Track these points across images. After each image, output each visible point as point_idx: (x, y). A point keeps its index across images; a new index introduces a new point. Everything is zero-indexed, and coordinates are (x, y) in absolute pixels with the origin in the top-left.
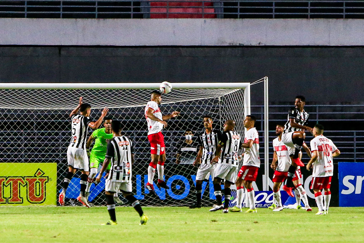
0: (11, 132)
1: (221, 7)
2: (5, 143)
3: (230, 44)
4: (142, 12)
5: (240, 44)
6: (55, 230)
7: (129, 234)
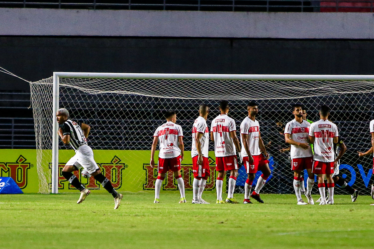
4: (313, 6)
6: (223, 216)
7: (295, 221)
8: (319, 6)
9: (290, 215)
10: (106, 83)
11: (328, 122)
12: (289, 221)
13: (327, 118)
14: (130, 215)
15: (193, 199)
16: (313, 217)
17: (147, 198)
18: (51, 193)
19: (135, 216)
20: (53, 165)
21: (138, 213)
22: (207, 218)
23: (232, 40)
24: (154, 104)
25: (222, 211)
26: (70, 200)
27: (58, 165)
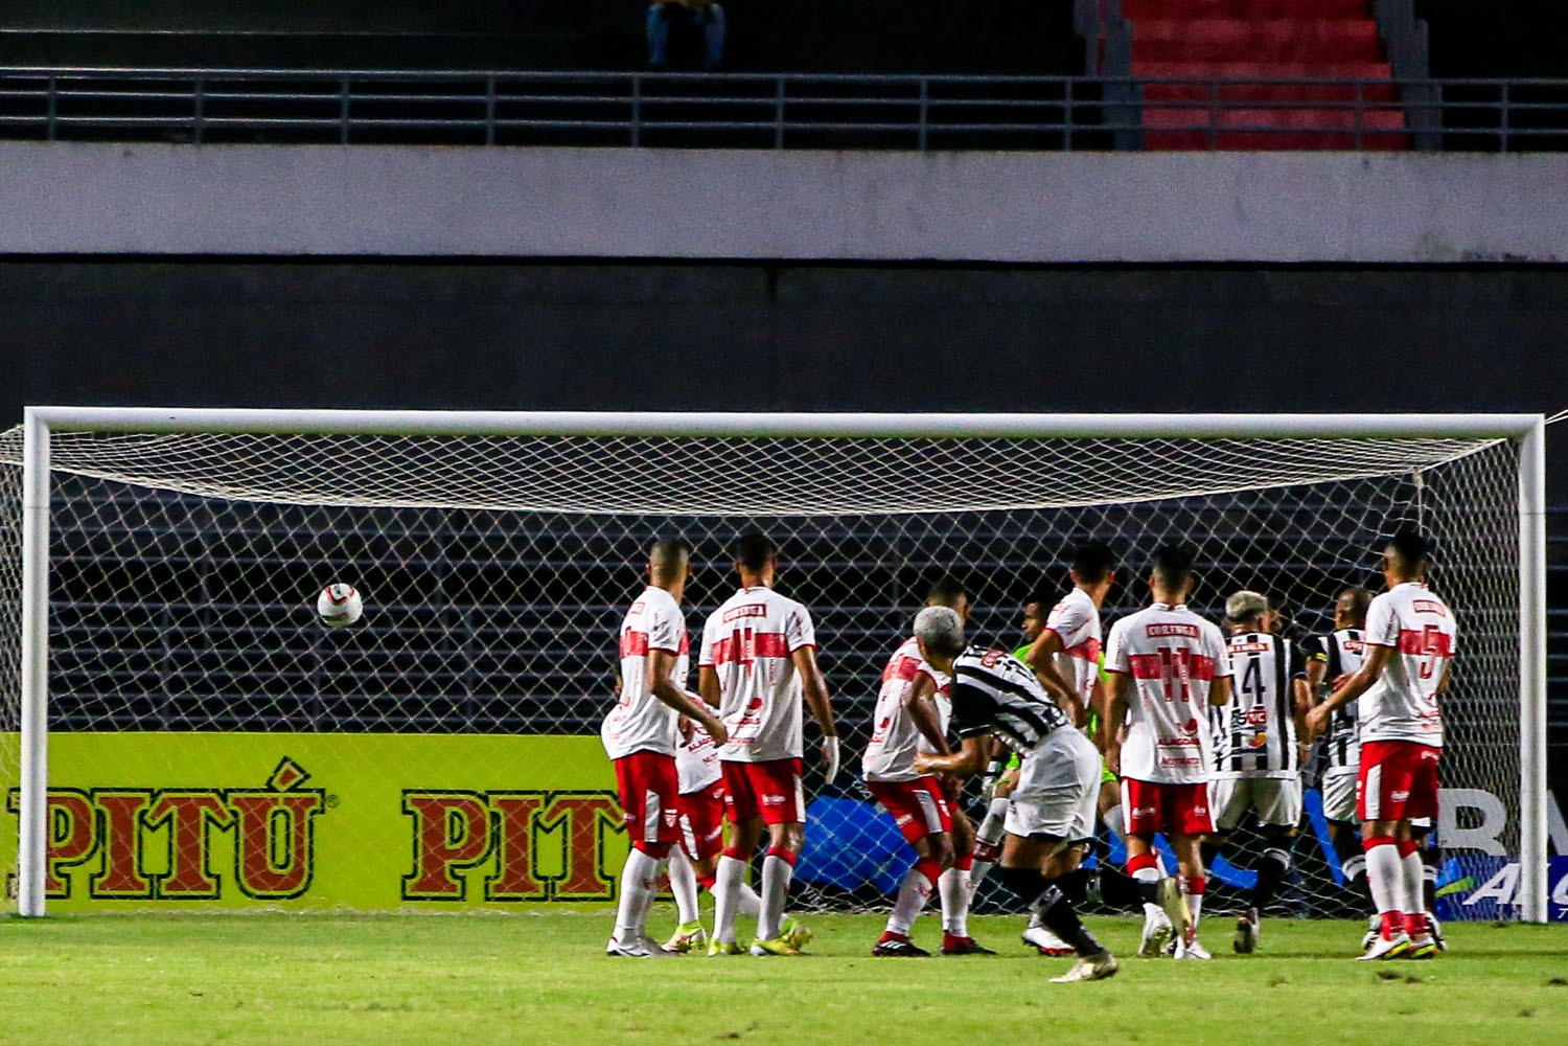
0: (565, 612)
1: (1433, 104)
2: (542, 656)
3: (1467, 254)
4: (1112, 127)
5: (1508, 256)
6: (738, 1008)
7: (1039, 1028)
8: (1137, 127)
9: (1018, 1003)
10: (244, 453)
11: (1184, 614)
12: (1015, 1027)
13: (1180, 597)
14: (347, 1007)
15: (615, 935)
16: (1116, 1013)
17: (419, 933)
18: (17, 917)
19: (367, 1010)
20: (25, 795)
21: (381, 995)
22: (672, 1016)
23: (774, 268)
24: (447, 539)
25: (734, 986)
26: (96, 943)
27: (48, 798)
